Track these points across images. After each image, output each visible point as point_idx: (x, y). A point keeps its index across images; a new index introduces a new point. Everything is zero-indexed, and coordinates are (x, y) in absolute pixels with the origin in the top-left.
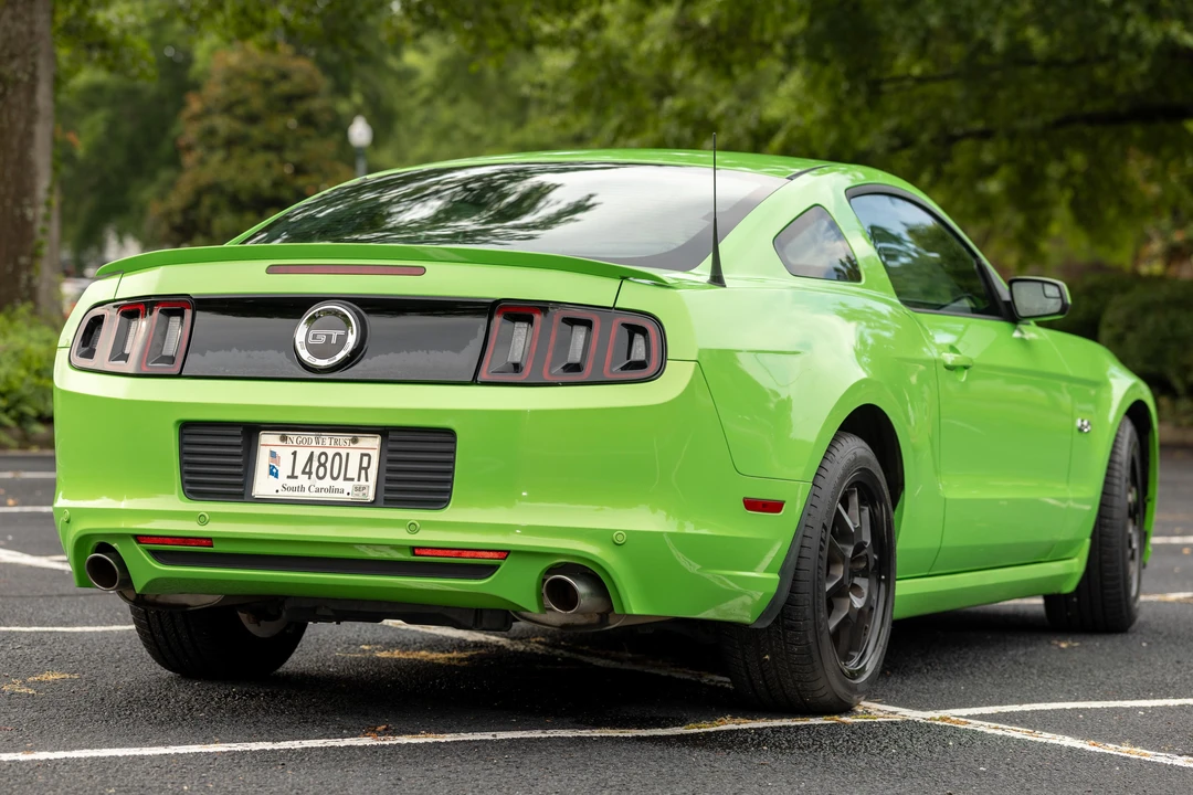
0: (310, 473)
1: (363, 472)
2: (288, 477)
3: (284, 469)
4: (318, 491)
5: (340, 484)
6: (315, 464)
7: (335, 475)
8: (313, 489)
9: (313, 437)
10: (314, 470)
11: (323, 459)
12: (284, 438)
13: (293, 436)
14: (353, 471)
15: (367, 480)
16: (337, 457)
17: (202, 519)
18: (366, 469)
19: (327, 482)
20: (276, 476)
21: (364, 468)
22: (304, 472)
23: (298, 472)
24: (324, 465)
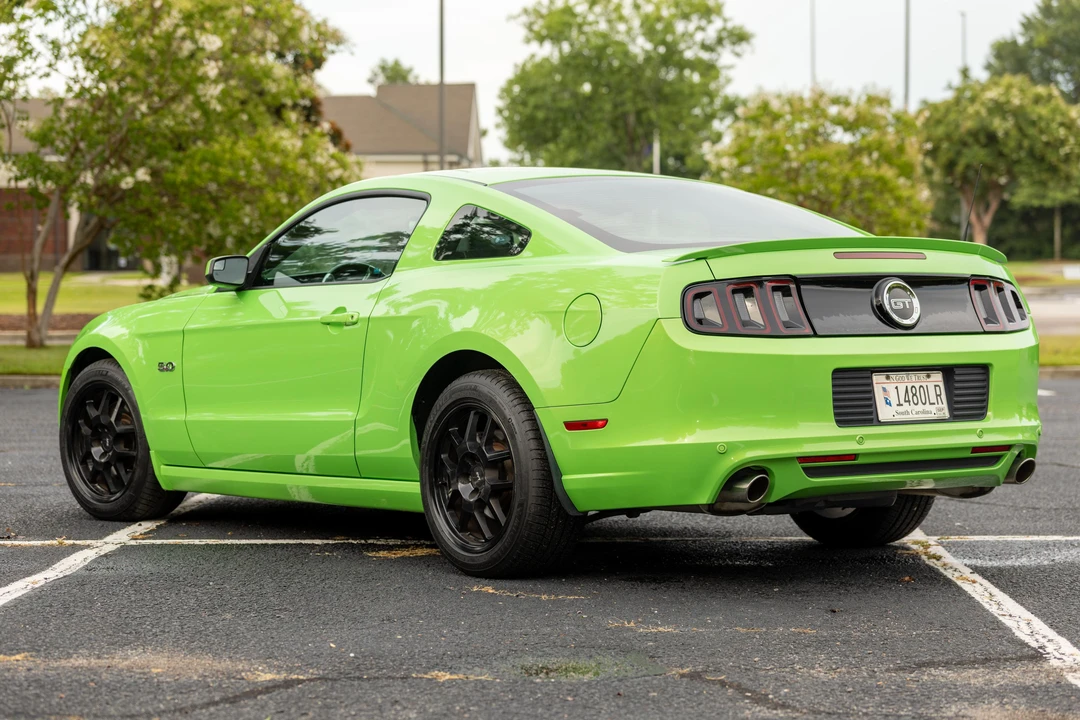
0: (909, 401)
1: (939, 398)
2: (898, 405)
3: (894, 400)
4: (917, 413)
5: (928, 407)
6: (911, 395)
7: (924, 401)
8: (914, 412)
9: (905, 376)
10: (911, 399)
11: (914, 391)
12: (888, 378)
13: (893, 376)
14: (933, 400)
15: (942, 403)
16: (922, 389)
17: (861, 440)
18: (940, 395)
19: (920, 407)
20: (890, 405)
21: (938, 395)
22: (905, 401)
23: (902, 402)
24: (915, 395)
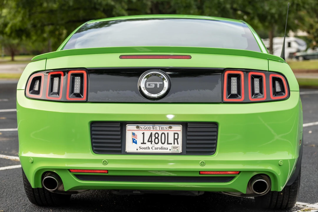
0: (151, 142)
1: (176, 141)
2: (142, 143)
3: (139, 140)
4: (156, 149)
5: (166, 145)
6: (153, 138)
7: (163, 142)
8: (153, 148)
9: (151, 127)
10: (153, 140)
11: (157, 135)
12: (138, 127)
13: (142, 126)
14: (171, 140)
15: (178, 144)
16: (163, 135)
17: (105, 162)
18: (177, 139)
19: (160, 145)
20: (136, 143)
21: (176, 139)
22: (148, 141)
23: (146, 141)
24: (157, 138)
